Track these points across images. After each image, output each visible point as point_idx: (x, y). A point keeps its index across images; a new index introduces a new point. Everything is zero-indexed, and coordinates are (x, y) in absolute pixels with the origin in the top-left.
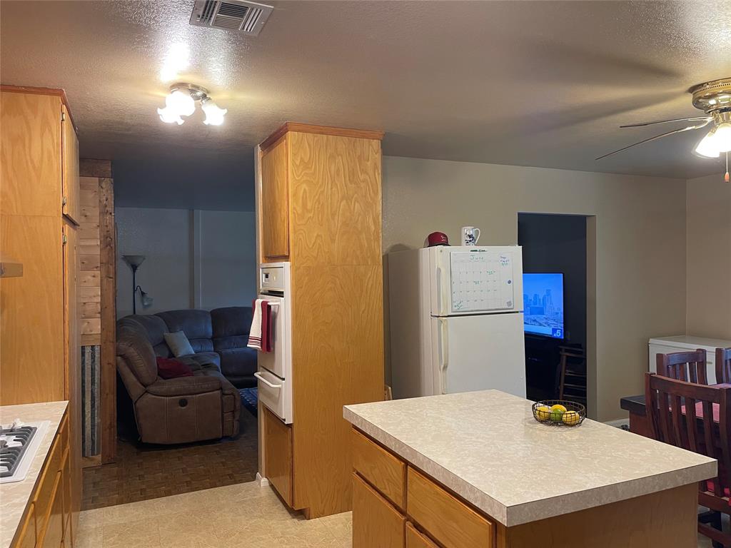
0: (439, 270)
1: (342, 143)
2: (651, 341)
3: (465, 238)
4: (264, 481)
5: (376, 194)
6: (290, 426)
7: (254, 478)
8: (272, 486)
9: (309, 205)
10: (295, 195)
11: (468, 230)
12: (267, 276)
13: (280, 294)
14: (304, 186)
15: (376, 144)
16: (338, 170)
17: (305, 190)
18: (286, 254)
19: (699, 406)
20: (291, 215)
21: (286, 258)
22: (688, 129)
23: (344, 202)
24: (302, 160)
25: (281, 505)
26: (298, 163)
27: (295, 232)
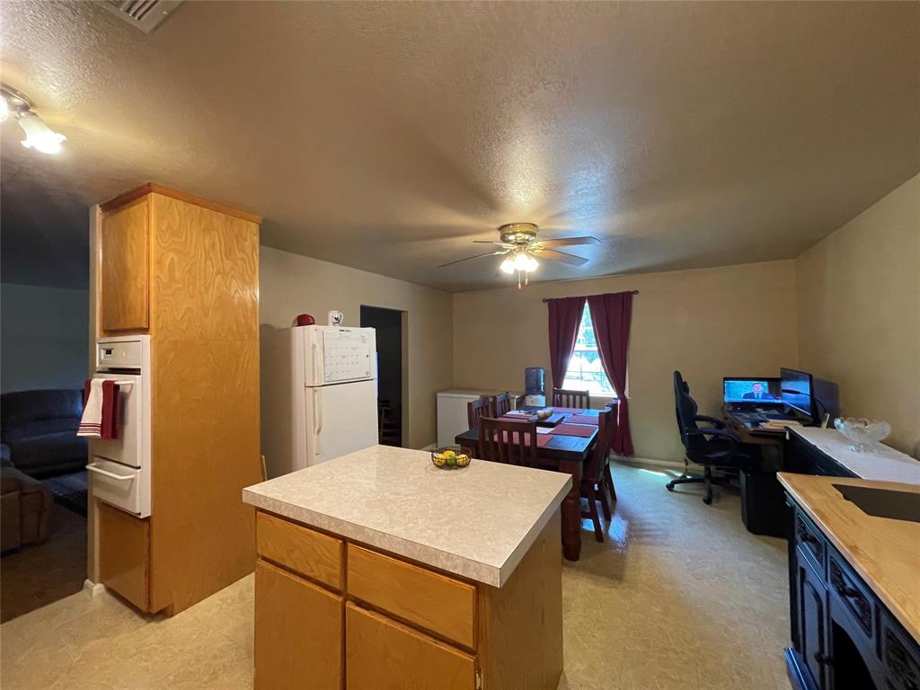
0: (314, 346)
1: (218, 220)
2: (439, 394)
3: (331, 320)
4: (98, 588)
5: (254, 273)
6: (147, 519)
7: (80, 587)
8: (110, 590)
9: (178, 275)
10: (159, 262)
11: (335, 314)
12: (109, 352)
13: (136, 372)
14: (172, 255)
15: (254, 227)
16: (213, 244)
17: (172, 259)
18: (145, 326)
19: (516, 435)
20: (152, 284)
21: (145, 331)
22: (497, 253)
23: (219, 277)
24: (169, 226)
25: (128, 611)
26: (164, 228)
27: (158, 303)
